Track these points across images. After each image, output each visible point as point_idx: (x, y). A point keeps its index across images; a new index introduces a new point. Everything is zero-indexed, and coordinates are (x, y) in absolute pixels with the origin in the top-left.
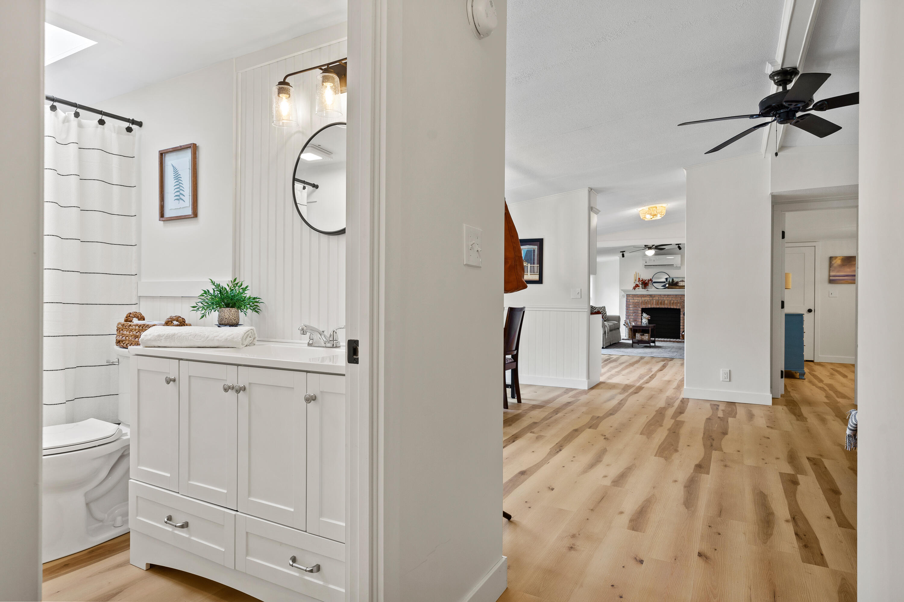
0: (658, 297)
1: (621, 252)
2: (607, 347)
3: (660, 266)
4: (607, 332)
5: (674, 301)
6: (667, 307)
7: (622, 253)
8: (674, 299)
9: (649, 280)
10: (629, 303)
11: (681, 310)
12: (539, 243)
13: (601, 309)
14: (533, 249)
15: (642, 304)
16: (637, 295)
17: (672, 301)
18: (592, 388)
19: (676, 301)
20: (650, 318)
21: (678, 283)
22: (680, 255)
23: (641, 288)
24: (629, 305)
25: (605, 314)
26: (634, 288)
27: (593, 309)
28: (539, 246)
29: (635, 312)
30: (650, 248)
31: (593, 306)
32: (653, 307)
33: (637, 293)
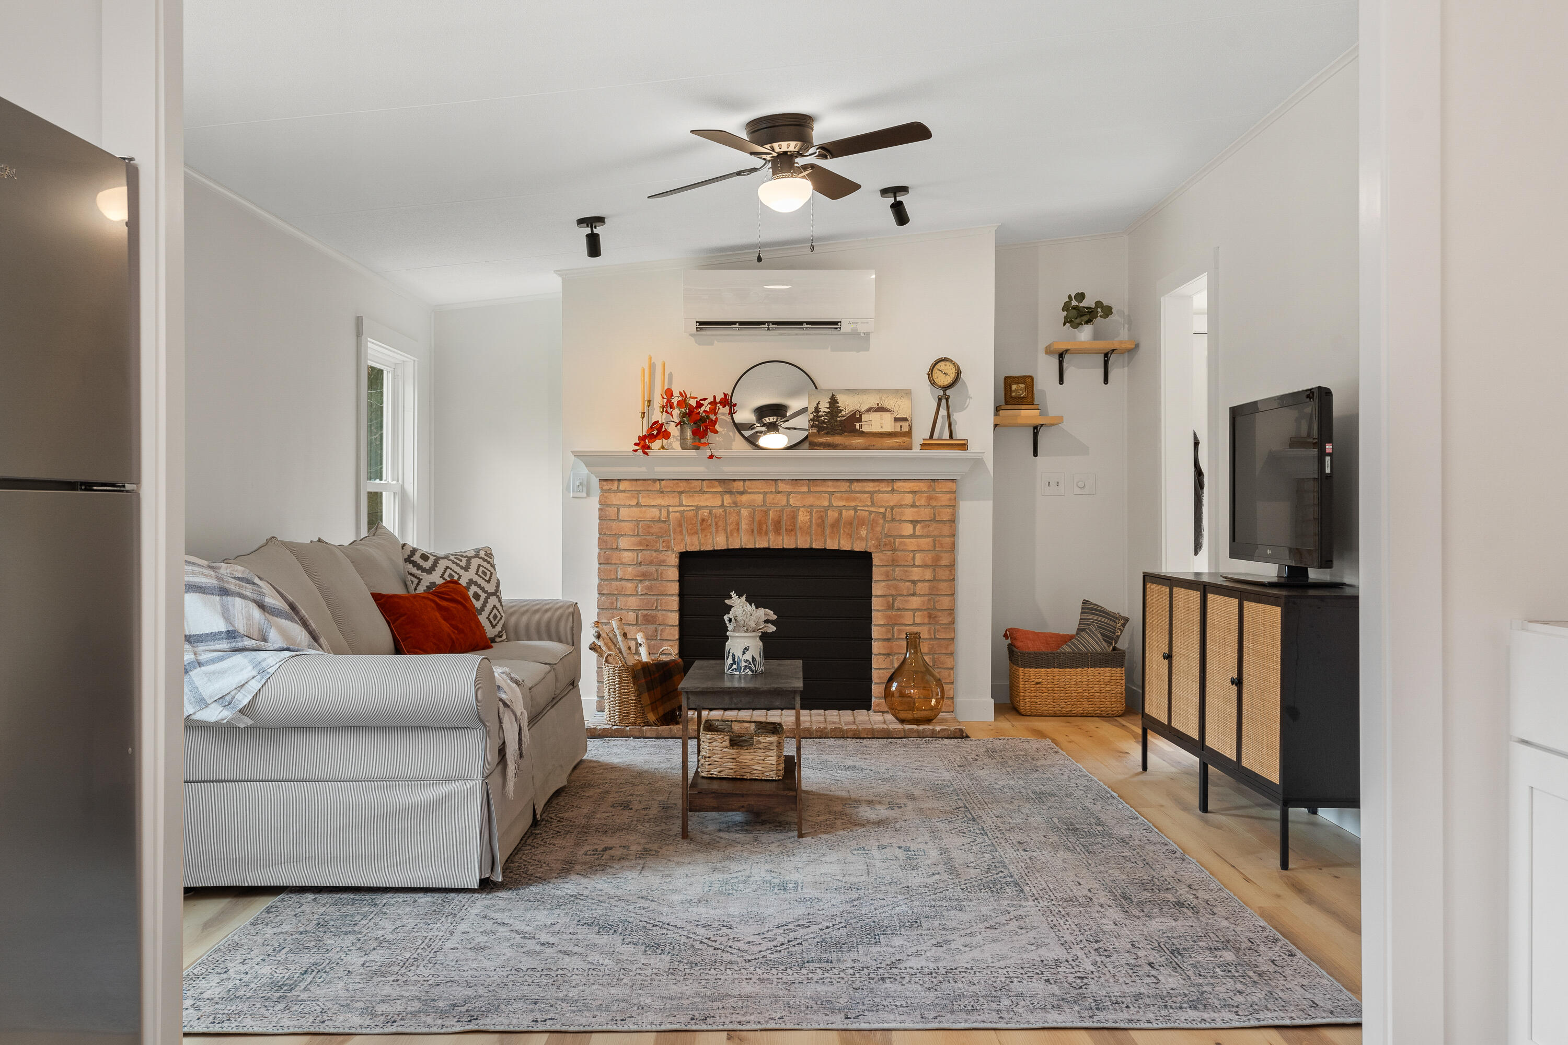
0: (765, 494)
1: (581, 222)
3: (771, 327)
5: (840, 514)
6: (807, 546)
7: (588, 231)
8: (841, 503)
9: (718, 400)
10: (614, 524)
11: (876, 561)
15: (681, 532)
16: (654, 480)
17: (832, 515)
19: (852, 512)
20: (772, 628)
21: (860, 420)
23: (678, 443)
24: (618, 536)
25: (493, 601)
26: (644, 444)
27: (414, 571)
29: (645, 576)
31: (414, 551)
32: (736, 545)
33: (657, 469)
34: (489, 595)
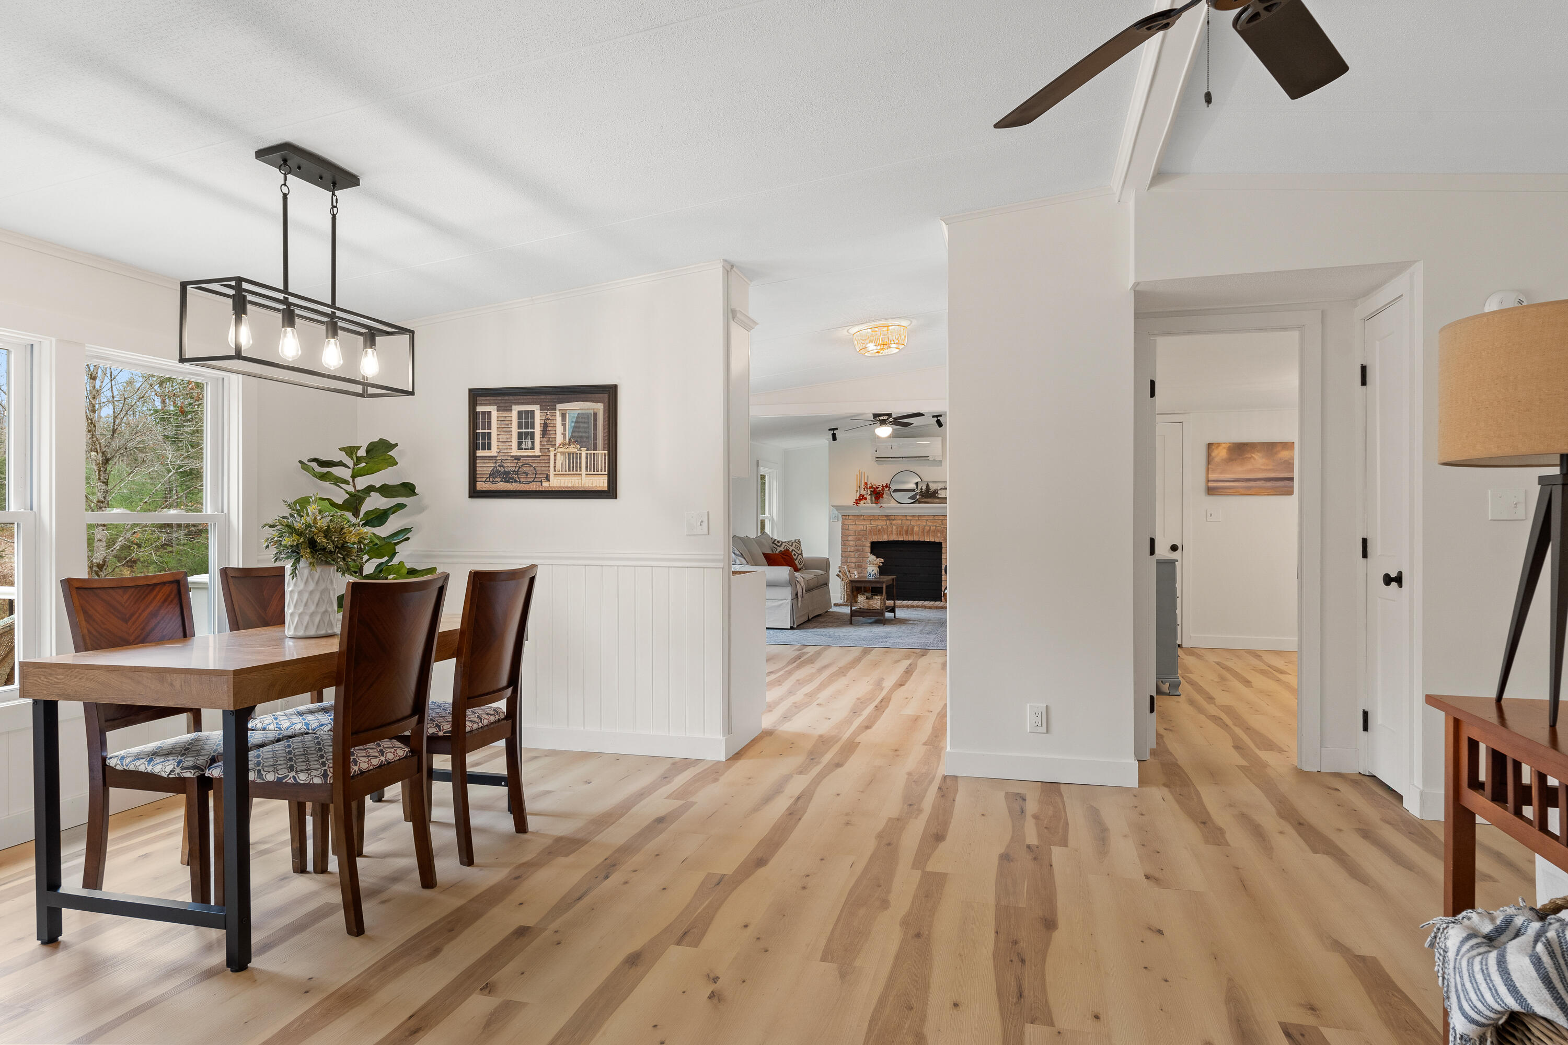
0: (902, 520)
1: (830, 430)
2: (799, 627)
3: (903, 459)
4: (800, 594)
5: (930, 528)
6: (917, 540)
7: (832, 432)
8: (930, 524)
9: (884, 485)
10: (847, 531)
11: (942, 545)
12: (606, 395)
13: (791, 546)
14: (592, 412)
15: (871, 535)
16: (861, 516)
17: (927, 528)
18: (737, 756)
19: (935, 527)
20: (882, 564)
21: (937, 493)
22: (941, 438)
23: (870, 502)
24: (848, 536)
25: (800, 556)
26: (857, 502)
27: (775, 546)
28: (607, 404)
29: (858, 550)
30: (883, 423)
31: (775, 540)
32: (891, 540)
33: (862, 511)
34: (799, 554)
